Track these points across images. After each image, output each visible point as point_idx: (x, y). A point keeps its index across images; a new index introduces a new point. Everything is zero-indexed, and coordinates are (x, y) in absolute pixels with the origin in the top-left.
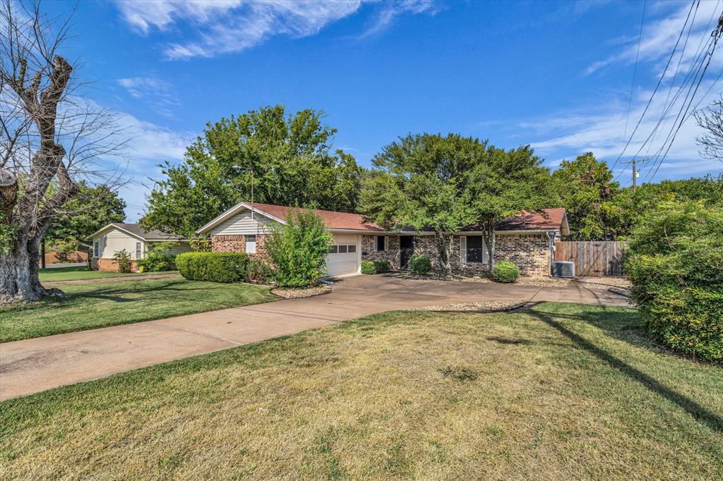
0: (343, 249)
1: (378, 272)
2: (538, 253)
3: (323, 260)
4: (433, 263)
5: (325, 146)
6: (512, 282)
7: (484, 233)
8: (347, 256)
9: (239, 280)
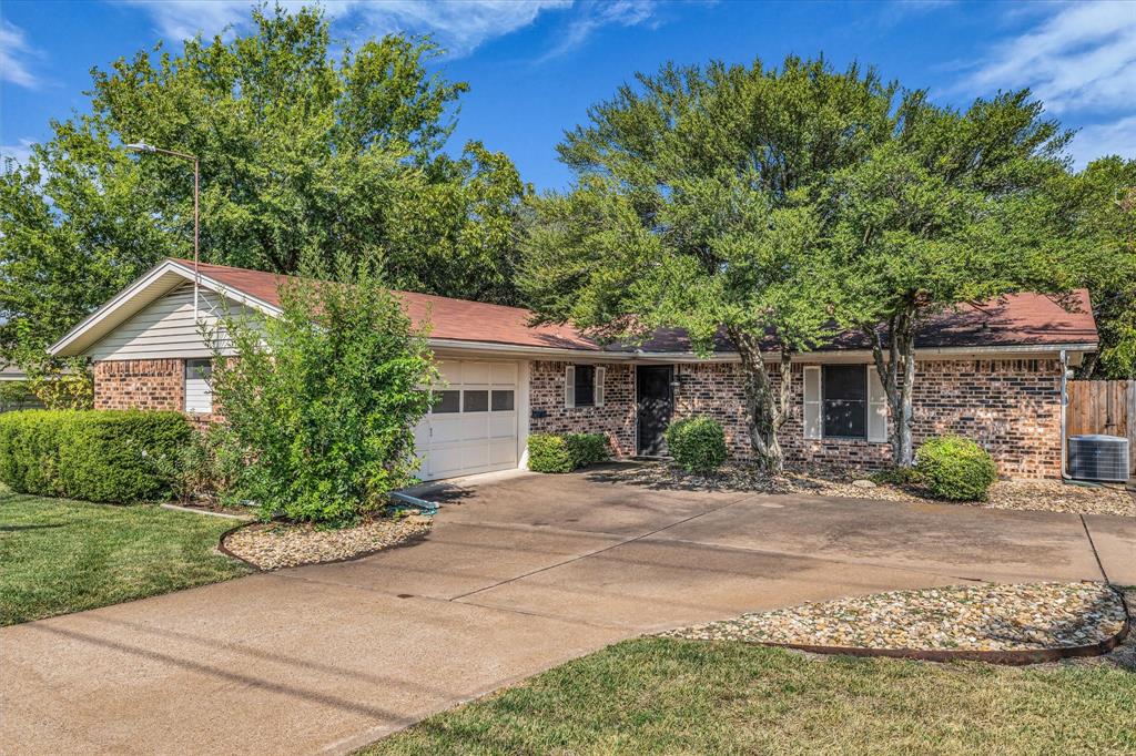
0: (476, 401)
1: (578, 467)
2: (1029, 413)
3: (406, 436)
4: (728, 439)
5: (437, 131)
6: (975, 499)
7: (877, 356)
8: (489, 419)
9: (154, 496)
